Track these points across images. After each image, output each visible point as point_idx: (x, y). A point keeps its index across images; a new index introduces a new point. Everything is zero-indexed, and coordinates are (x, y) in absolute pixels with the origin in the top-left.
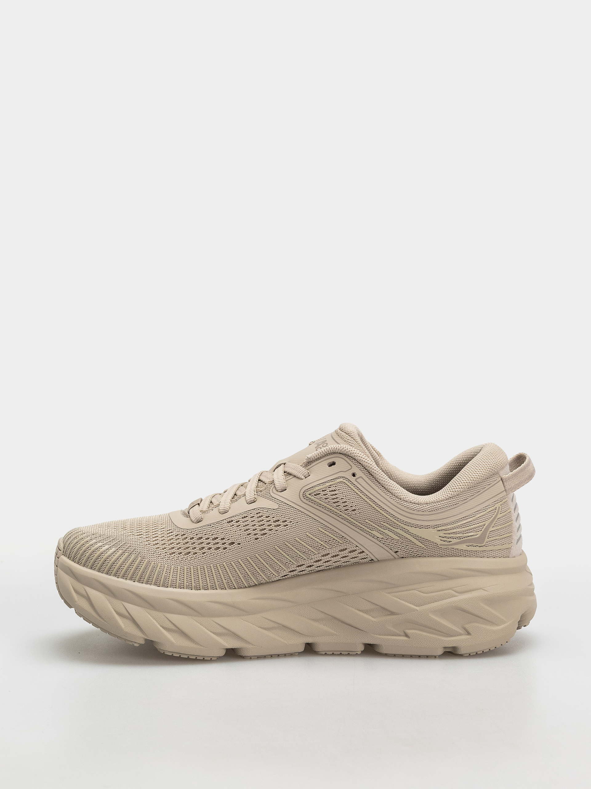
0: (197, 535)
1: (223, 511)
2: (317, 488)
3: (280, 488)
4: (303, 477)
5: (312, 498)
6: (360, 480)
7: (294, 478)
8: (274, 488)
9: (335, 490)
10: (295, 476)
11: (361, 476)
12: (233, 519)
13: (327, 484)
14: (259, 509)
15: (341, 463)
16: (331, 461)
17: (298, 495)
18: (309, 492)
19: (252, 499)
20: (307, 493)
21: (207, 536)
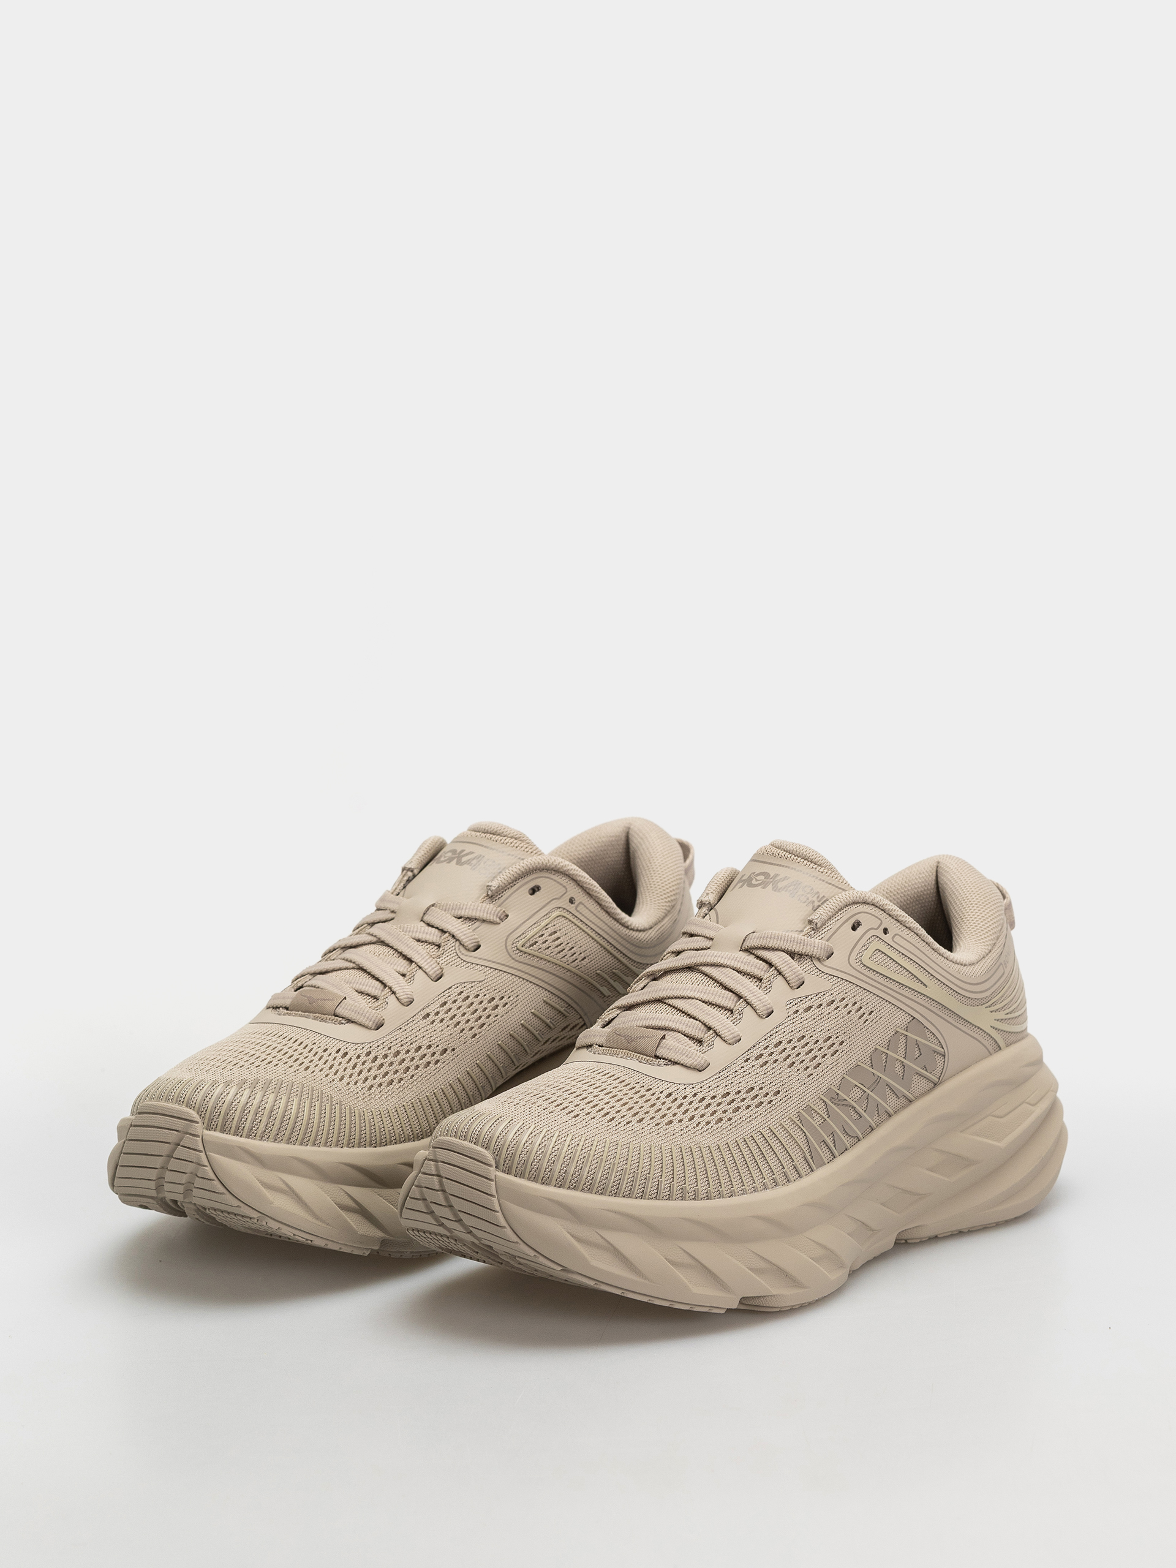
0: (389, 1048)
1: (408, 1000)
2: (530, 934)
3: (473, 945)
4: (498, 920)
5: (528, 950)
6: (581, 908)
7: (484, 925)
8: (461, 947)
9: (555, 932)
10: (484, 921)
11: (580, 901)
12: (427, 1011)
13: (543, 924)
14: (458, 985)
15: (546, 883)
16: (532, 885)
17: (505, 950)
18: (521, 943)
19: (438, 972)
20: (519, 945)
21: (405, 1048)
